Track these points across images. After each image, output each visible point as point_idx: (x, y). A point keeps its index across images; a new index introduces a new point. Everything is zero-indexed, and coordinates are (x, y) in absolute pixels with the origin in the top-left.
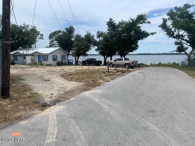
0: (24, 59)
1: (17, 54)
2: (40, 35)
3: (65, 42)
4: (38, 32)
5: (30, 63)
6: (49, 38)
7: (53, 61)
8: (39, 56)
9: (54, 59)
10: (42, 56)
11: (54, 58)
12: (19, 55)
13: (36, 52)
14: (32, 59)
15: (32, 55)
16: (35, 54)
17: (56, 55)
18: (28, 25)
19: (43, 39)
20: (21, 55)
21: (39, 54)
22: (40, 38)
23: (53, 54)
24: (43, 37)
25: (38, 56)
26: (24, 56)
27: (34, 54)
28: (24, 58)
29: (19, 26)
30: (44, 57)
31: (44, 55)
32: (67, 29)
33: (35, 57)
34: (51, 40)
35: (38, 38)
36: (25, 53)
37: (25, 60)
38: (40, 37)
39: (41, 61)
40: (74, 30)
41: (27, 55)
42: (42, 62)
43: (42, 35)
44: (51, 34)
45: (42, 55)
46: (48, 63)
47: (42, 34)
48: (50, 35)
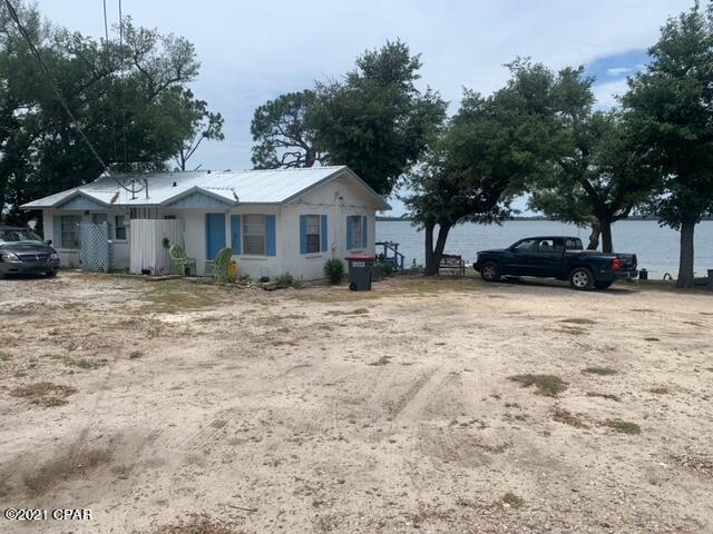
0: (118, 237)
1: (80, 206)
2: (206, 120)
3: (370, 133)
4: (200, 105)
5: (152, 263)
6: (253, 131)
7: (302, 252)
8: (213, 222)
9: (312, 243)
10: (235, 219)
11: (309, 236)
12: (87, 212)
13: (197, 193)
14: (166, 242)
15: (167, 211)
16: (188, 205)
17: (320, 212)
18: (149, 33)
19: (222, 137)
20: (99, 213)
21: (216, 208)
22: (206, 135)
23: (306, 210)
24: (223, 130)
25: (209, 217)
26: (119, 221)
27: (179, 206)
28: (121, 233)
29: (99, 48)
30: (245, 231)
31: (245, 216)
32: (368, 64)
33: (184, 227)
34: (259, 143)
35: (199, 135)
36: (125, 198)
37: (120, 246)
38: (205, 129)
39: (229, 253)
40: (416, 66)
41: (135, 212)
42: (234, 258)
43: (216, 120)
44: (264, 108)
45: (234, 212)
46: (272, 265)
47: (215, 114)
48: (258, 115)
